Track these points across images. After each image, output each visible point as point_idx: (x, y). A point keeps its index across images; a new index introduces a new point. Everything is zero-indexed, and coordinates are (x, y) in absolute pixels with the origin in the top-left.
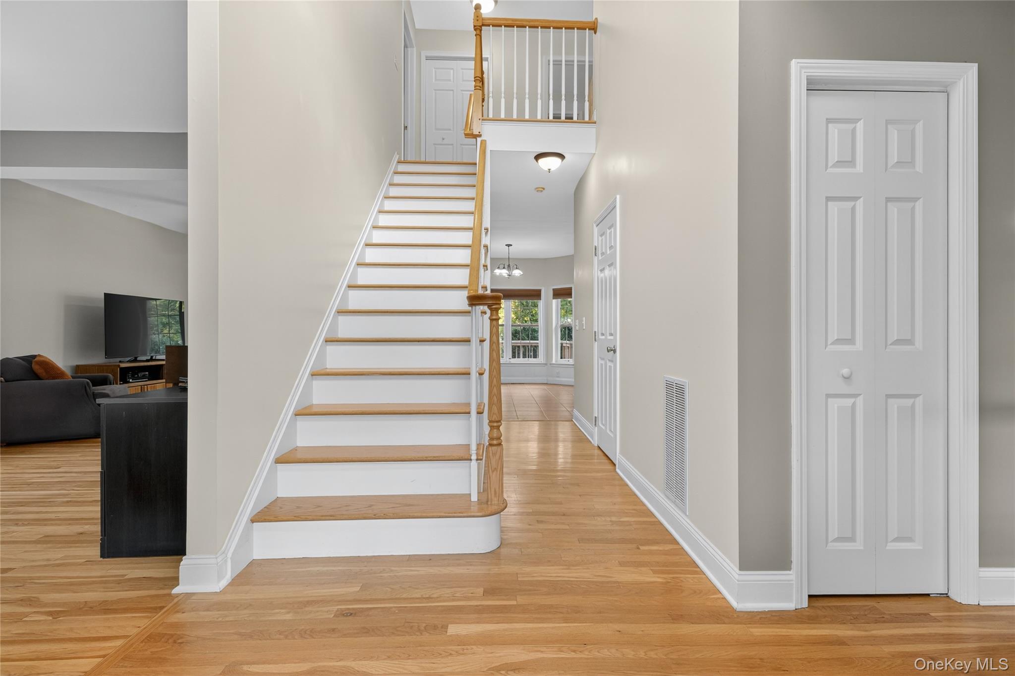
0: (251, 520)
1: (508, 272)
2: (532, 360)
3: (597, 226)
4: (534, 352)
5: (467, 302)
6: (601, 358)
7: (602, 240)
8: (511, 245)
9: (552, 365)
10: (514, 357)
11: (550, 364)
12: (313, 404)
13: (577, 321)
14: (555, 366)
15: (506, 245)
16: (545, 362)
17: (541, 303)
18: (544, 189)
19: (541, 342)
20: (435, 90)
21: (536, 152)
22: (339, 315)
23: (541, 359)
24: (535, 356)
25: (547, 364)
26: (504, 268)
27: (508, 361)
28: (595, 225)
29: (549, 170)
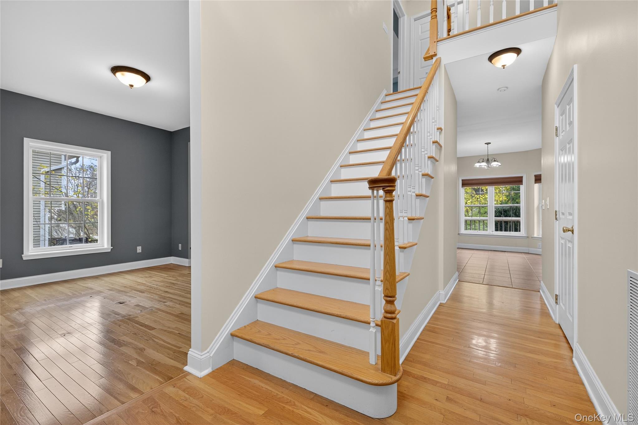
0: (231, 334)
1: (486, 164)
2: (513, 233)
3: (558, 107)
4: (516, 227)
5: (368, 186)
6: (561, 237)
7: (562, 119)
8: (490, 143)
9: (533, 238)
10: (497, 230)
11: (532, 237)
12: (293, 260)
13: (543, 201)
14: (536, 239)
15: (485, 144)
16: (526, 235)
17: (522, 188)
18: (507, 88)
19: (522, 219)
20: (421, 40)
21: (490, 53)
22: (321, 201)
23: (522, 233)
24: (516, 230)
25: (528, 237)
26: (483, 162)
27: (491, 233)
28: (556, 106)
29: (504, 66)
